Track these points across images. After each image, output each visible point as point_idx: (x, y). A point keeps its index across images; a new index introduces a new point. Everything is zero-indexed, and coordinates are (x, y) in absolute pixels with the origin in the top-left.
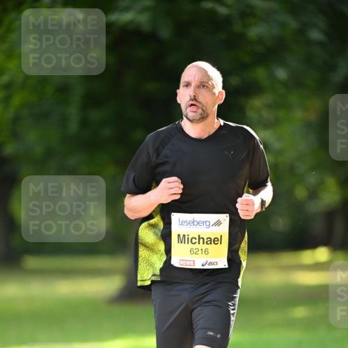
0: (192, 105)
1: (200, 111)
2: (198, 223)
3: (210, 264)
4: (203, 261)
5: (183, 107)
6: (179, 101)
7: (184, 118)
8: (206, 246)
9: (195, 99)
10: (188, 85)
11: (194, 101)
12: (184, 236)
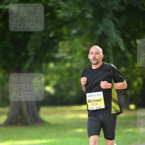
0: (94, 60)
1: (96, 61)
2: (93, 96)
4: (96, 107)
5: (91, 60)
6: (89, 58)
9: (95, 57)
11: (94, 59)
12: (90, 100)
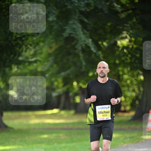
2: (104, 108)
3: (108, 118)
7: (99, 76)
8: (106, 114)
10: (100, 68)
12: (100, 112)
